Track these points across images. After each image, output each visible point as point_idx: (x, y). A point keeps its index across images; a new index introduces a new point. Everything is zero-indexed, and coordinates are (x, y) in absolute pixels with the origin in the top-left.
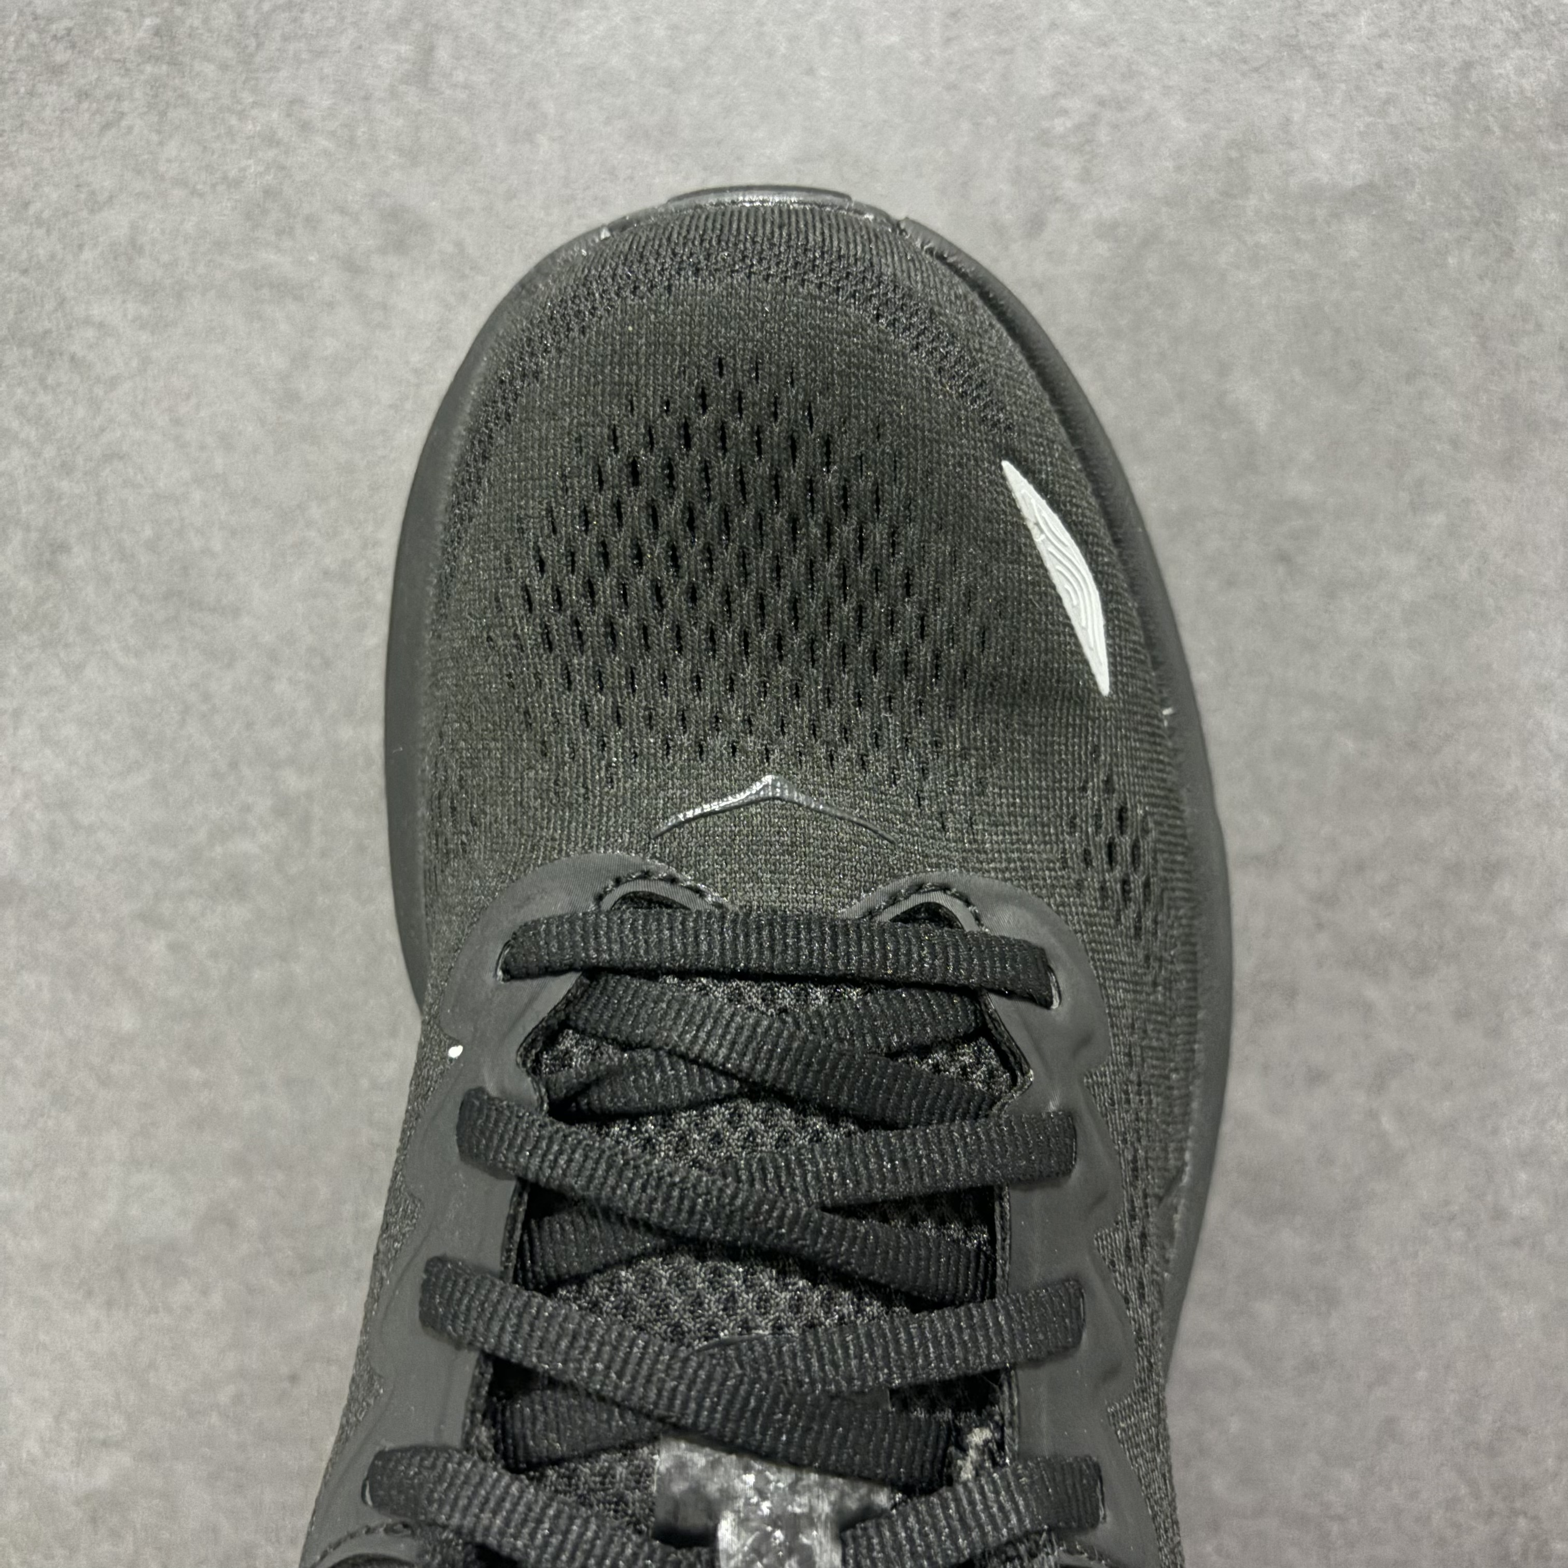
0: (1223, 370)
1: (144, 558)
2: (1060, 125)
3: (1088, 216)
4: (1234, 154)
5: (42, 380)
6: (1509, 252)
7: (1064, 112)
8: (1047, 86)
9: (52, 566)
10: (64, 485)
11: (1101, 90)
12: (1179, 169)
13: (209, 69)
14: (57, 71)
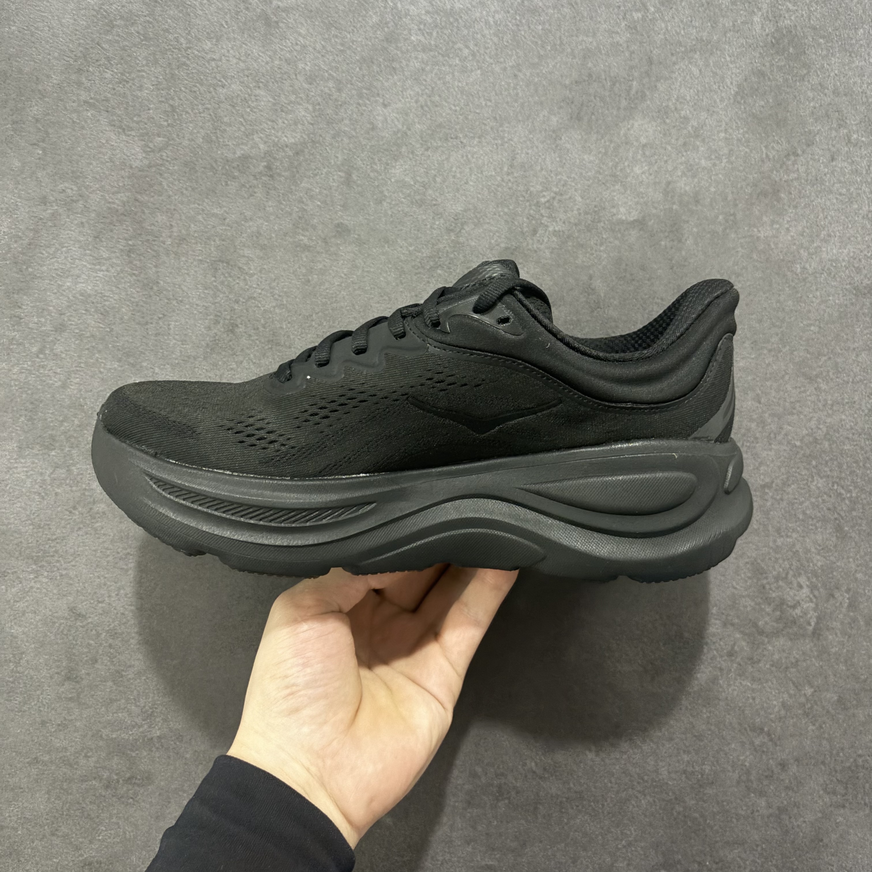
0: (591, 277)
1: (261, 329)
2: (543, 200)
3: (551, 229)
4: (596, 209)
5: (229, 274)
6: (680, 241)
7: (544, 196)
8: (539, 188)
9: (232, 331)
10: (236, 307)
11: (555, 189)
12: (580, 214)
13: (282, 179)
14: (234, 178)
